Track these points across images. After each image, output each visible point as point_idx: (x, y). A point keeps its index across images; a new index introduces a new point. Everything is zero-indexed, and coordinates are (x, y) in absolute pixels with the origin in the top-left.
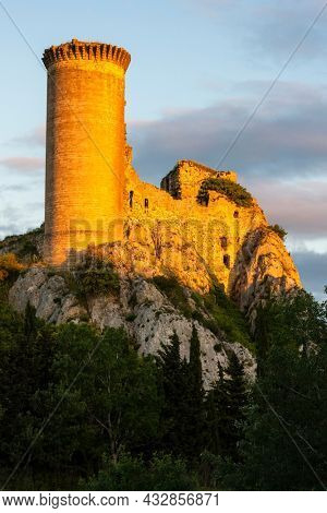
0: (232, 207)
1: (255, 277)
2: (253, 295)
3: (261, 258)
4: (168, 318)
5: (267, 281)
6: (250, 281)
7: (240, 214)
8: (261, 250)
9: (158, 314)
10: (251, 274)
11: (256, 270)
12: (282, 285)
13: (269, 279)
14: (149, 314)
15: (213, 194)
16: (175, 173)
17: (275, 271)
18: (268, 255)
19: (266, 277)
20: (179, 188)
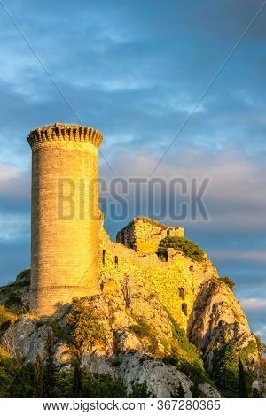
0: (188, 262)
1: (211, 322)
2: (209, 338)
3: (215, 306)
4: (151, 364)
5: (222, 327)
6: (206, 327)
7: (195, 268)
8: (215, 299)
9: (142, 361)
10: (207, 319)
11: (211, 316)
12: (236, 330)
13: (223, 324)
14: (135, 361)
15: (171, 251)
16: (130, 227)
17: (227, 318)
18: (221, 303)
19: (220, 322)
20: (134, 242)
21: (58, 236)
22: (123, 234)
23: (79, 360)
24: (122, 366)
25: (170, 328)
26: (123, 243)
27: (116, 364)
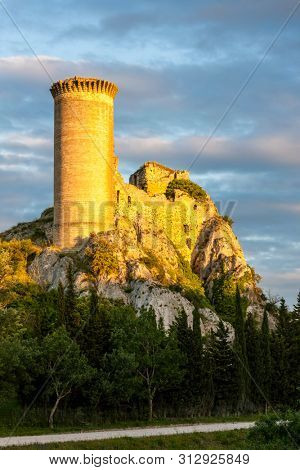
1: (212, 255)
2: (210, 269)
3: (215, 241)
4: (159, 291)
5: (221, 260)
6: (208, 259)
8: (214, 236)
9: (151, 288)
10: (208, 251)
11: (212, 250)
12: (233, 262)
13: (223, 257)
14: (144, 288)
15: (178, 192)
16: (142, 171)
17: (226, 252)
18: (221, 239)
19: (220, 255)
20: (145, 184)
21: (78, 178)
22: (135, 177)
23: (96, 287)
24: (134, 292)
25: (176, 260)
26: (135, 185)
27: (128, 291)
